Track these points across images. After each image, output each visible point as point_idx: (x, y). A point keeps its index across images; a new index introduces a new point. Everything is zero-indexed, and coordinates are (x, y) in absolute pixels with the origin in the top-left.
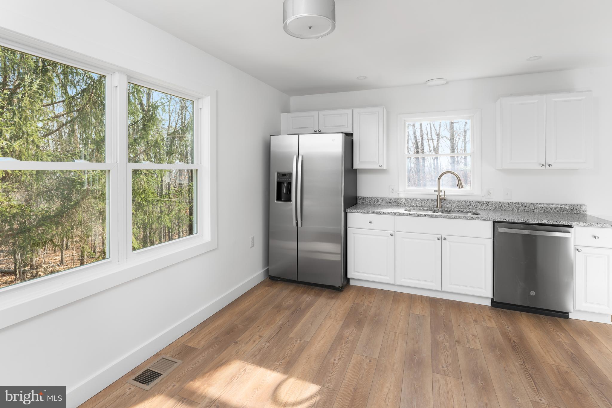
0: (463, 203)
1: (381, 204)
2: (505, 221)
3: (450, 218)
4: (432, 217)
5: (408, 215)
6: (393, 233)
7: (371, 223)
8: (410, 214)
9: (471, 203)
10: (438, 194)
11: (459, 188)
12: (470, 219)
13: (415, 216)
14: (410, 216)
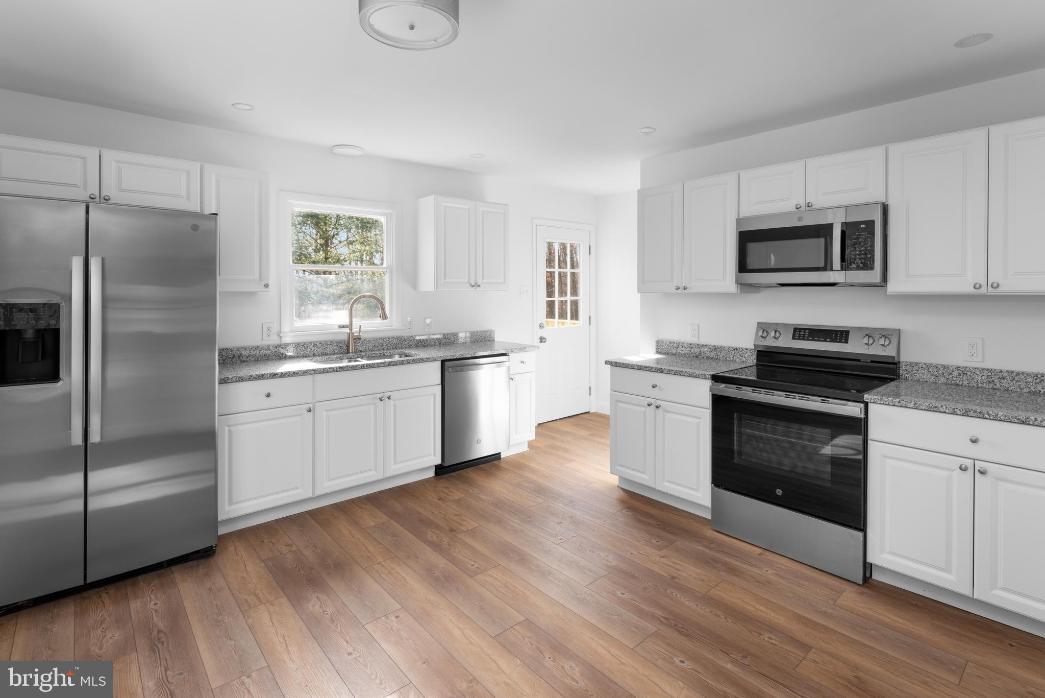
0: (381, 341)
1: (248, 360)
2: (455, 358)
3: (396, 365)
4: (373, 367)
5: (337, 371)
6: (311, 406)
7: (268, 395)
8: (340, 368)
9: (391, 340)
10: (349, 332)
11: (383, 320)
12: (420, 362)
13: (348, 370)
14: (340, 371)
